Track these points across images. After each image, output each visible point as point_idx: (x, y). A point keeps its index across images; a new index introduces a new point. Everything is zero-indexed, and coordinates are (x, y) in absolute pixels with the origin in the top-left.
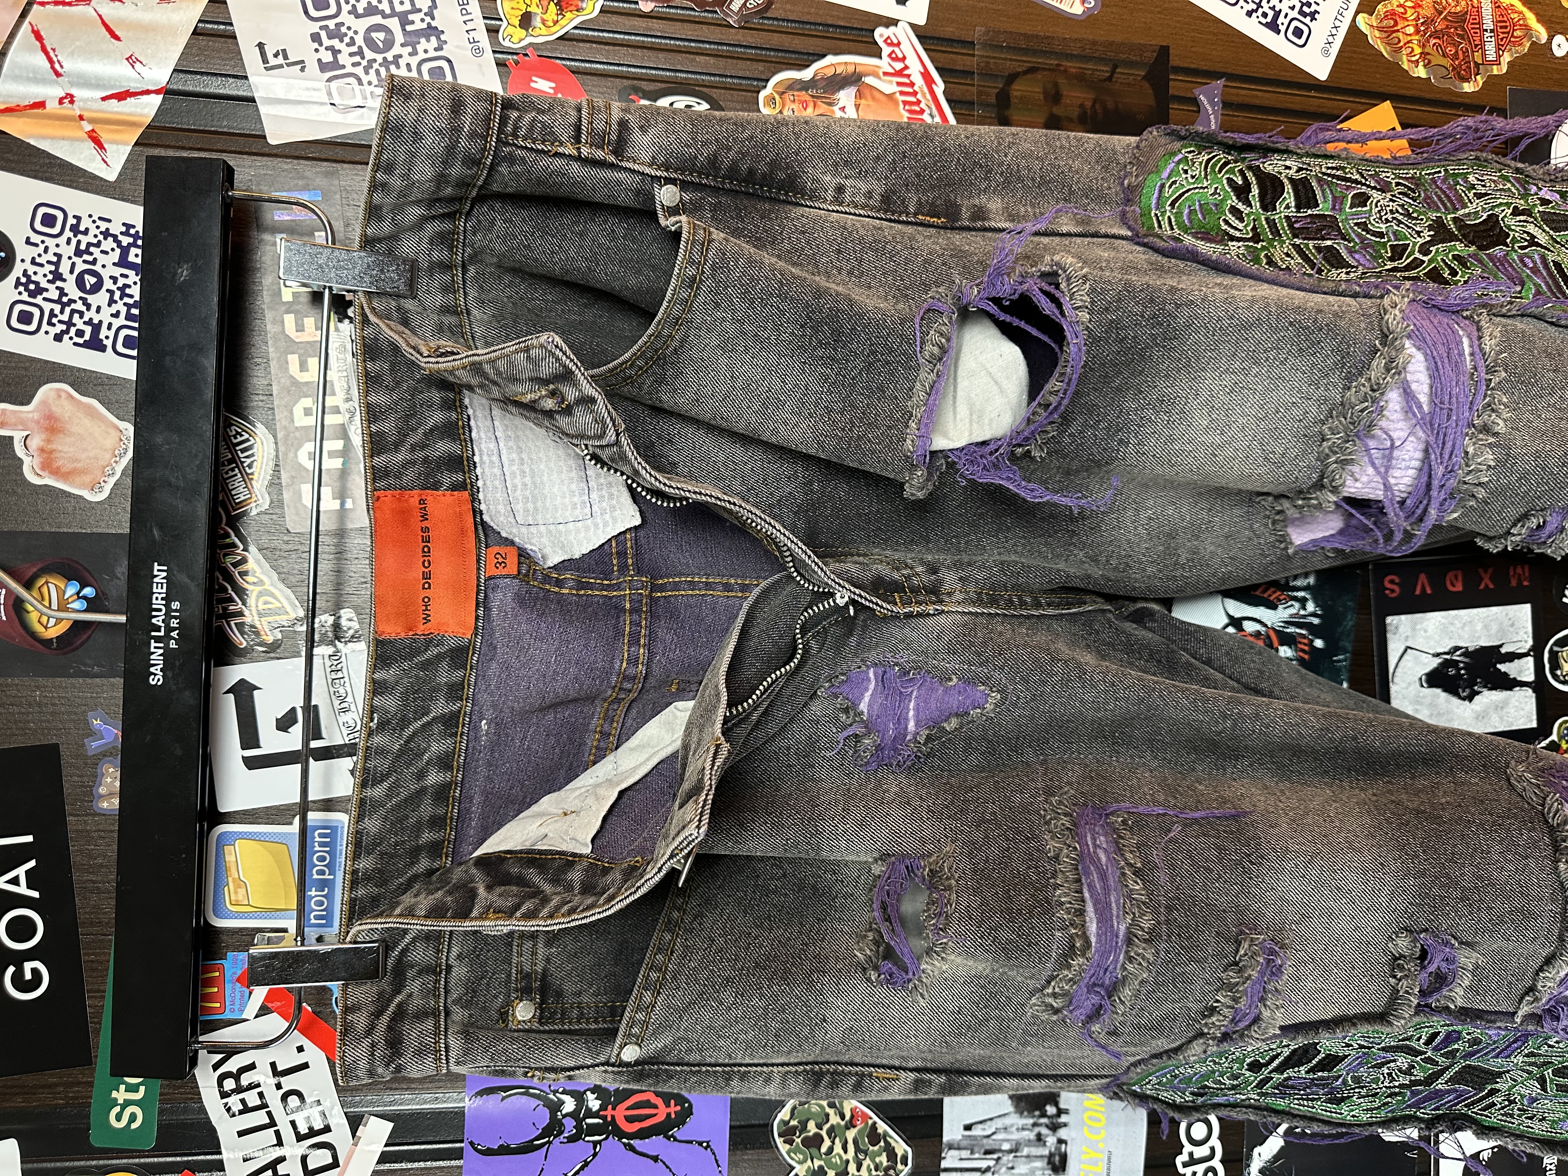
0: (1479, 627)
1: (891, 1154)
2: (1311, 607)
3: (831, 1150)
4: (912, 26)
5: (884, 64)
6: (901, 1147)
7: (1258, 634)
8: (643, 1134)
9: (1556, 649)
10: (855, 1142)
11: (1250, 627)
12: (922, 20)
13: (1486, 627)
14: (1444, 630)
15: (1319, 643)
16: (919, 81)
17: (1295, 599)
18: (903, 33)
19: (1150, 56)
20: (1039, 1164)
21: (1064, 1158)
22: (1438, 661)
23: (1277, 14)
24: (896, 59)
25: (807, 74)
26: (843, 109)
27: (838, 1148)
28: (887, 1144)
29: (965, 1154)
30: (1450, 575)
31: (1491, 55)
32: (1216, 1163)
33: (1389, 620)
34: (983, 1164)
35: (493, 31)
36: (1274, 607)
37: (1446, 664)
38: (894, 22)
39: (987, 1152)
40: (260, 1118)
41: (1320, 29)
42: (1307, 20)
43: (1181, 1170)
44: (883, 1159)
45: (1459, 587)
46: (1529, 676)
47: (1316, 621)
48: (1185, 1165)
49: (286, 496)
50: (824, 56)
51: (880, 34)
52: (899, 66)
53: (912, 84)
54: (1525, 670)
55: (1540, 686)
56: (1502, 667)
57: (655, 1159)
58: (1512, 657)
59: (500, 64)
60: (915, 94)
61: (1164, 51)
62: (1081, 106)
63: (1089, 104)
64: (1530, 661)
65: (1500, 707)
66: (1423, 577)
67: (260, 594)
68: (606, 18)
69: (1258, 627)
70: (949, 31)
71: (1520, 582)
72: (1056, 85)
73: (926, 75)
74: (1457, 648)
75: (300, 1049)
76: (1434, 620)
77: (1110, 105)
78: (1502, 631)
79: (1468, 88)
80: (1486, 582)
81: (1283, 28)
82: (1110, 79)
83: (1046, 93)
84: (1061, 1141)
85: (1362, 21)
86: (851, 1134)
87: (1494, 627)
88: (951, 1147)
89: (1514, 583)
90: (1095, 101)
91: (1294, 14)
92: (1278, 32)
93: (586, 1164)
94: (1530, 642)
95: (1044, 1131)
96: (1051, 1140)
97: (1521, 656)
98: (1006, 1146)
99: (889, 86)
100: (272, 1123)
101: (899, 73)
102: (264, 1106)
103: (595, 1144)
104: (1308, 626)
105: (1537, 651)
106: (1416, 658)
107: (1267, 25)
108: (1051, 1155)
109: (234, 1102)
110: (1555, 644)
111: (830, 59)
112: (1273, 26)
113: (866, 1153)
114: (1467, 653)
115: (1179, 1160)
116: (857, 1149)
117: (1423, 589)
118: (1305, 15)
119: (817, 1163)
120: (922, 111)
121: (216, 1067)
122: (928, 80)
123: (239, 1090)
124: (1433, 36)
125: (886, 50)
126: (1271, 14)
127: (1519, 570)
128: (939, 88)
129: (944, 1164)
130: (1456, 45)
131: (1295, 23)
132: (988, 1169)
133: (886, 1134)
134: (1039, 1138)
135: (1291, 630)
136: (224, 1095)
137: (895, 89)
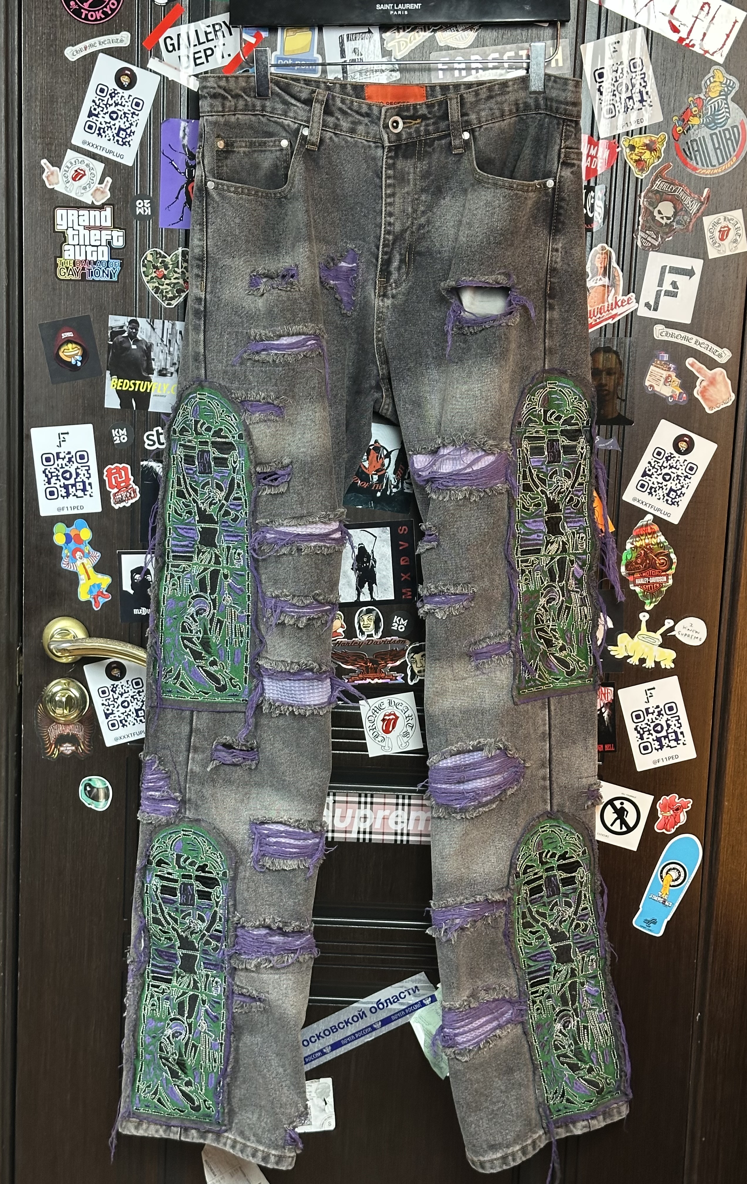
0: (384, 573)
1: (172, 299)
2: (394, 490)
3: (176, 272)
4: (636, 310)
5: (620, 297)
6: (174, 303)
7: (383, 465)
8: (187, 193)
9: (374, 613)
10: (178, 283)
11: (386, 461)
12: (639, 314)
13: (384, 576)
14: (383, 556)
15: (379, 494)
16: (614, 312)
17: (398, 483)
18: (633, 306)
19: (628, 416)
20: (163, 364)
21: (165, 375)
22: (370, 552)
23: (650, 476)
24: (622, 302)
25: (614, 264)
26: (601, 279)
27: (176, 275)
28: (176, 297)
29: (170, 331)
30: (408, 559)
31: (638, 581)
32: (157, 445)
33: (388, 528)
34: (165, 339)
35: (627, 133)
36: (394, 473)
37: (368, 557)
38: (638, 302)
39: (170, 341)
40: (203, 39)
41: (645, 497)
42: (648, 491)
43: (155, 429)
44: (170, 295)
45: (402, 563)
46: (362, 599)
47: (388, 493)
48: (157, 431)
49: (444, 52)
50: (622, 271)
51: (632, 295)
52: (619, 303)
53: (612, 309)
54: (365, 597)
55: (358, 604)
56: (366, 585)
57: (177, 198)
58: (371, 590)
59: (614, 136)
60: (608, 311)
61: (630, 423)
62: (606, 385)
63: (607, 388)
64: (369, 599)
65: (349, 584)
66: (407, 545)
67: (406, 42)
68: (635, 180)
69: (386, 465)
70: (635, 326)
71: (404, 594)
72: (615, 373)
73: (616, 315)
74: (375, 562)
75: (229, 55)
76: (387, 550)
77: (607, 398)
78: (382, 585)
79: (623, 569)
80: (404, 577)
81: (644, 479)
82: (618, 398)
83: (611, 369)
84: (172, 374)
85: (649, 518)
86: (181, 281)
87: (384, 581)
88: (173, 325)
89: (404, 591)
90: (608, 391)
91: (651, 485)
92: (643, 476)
93: (177, 169)
94: (377, 599)
95: (177, 366)
96: (172, 369)
97: (371, 594)
98: (172, 349)
99: (611, 299)
100: (200, 44)
101: (616, 303)
102: (208, 41)
103: (185, 173)
104: (386, 490)
105: (373, 603)
106: (370, 542)
107: (645, 471)
108: (166, 369)
109: (211, 29)
110: (377, 613)
111: (621, 274)
112: (645, 474)
113: (174, 287)
114: (373, 567)
115: (159, 428)
116: (175, 284)
117: (402, 545)
118: (651, 489)
119: (171, 266)
120: (601, 314)
121: (224, 22)
122: (613, 317)
123: (215, 31)
124: (645, 552)
125: (626, 298)
126: (650, 473)
127: (409, 593)
128: (611, 321)
129: (166, 321)
130: (641, 564)
131: (646, 485)
132: (163, 341)
133: (180, 296)
134: (174, 364)
135: (385, 481)
136: (214, 25)
137: (610, 302)
